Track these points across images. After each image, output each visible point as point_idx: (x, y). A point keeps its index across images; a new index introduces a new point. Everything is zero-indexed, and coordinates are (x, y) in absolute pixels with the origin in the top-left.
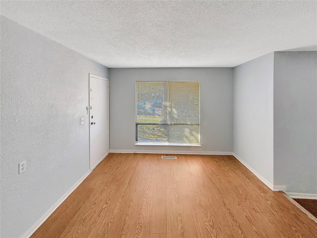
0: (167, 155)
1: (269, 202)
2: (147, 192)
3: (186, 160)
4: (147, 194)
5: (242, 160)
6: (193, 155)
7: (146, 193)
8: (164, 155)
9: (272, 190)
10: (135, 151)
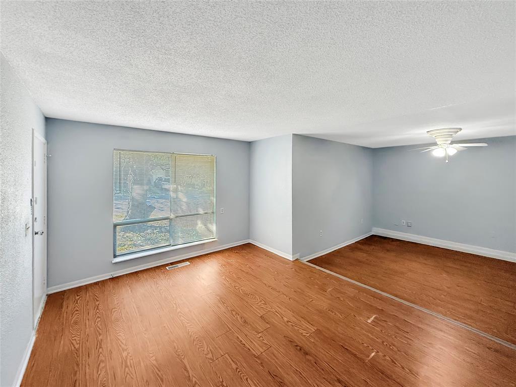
0: (172, 264)
1: (293, 269)
2: (179, 310)
3: (204, 262)
4: (180, 312)
5: (260, 244)
6: (207, 254)
7: (177, 312)
8: (167, 265)
9: (291, 260)
10: (112, 273)
